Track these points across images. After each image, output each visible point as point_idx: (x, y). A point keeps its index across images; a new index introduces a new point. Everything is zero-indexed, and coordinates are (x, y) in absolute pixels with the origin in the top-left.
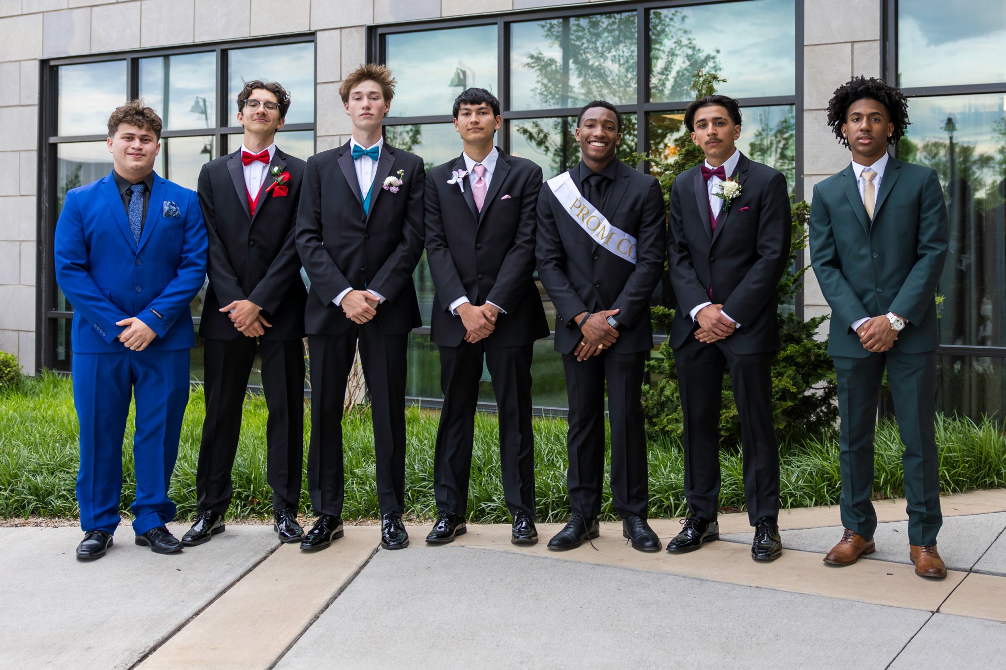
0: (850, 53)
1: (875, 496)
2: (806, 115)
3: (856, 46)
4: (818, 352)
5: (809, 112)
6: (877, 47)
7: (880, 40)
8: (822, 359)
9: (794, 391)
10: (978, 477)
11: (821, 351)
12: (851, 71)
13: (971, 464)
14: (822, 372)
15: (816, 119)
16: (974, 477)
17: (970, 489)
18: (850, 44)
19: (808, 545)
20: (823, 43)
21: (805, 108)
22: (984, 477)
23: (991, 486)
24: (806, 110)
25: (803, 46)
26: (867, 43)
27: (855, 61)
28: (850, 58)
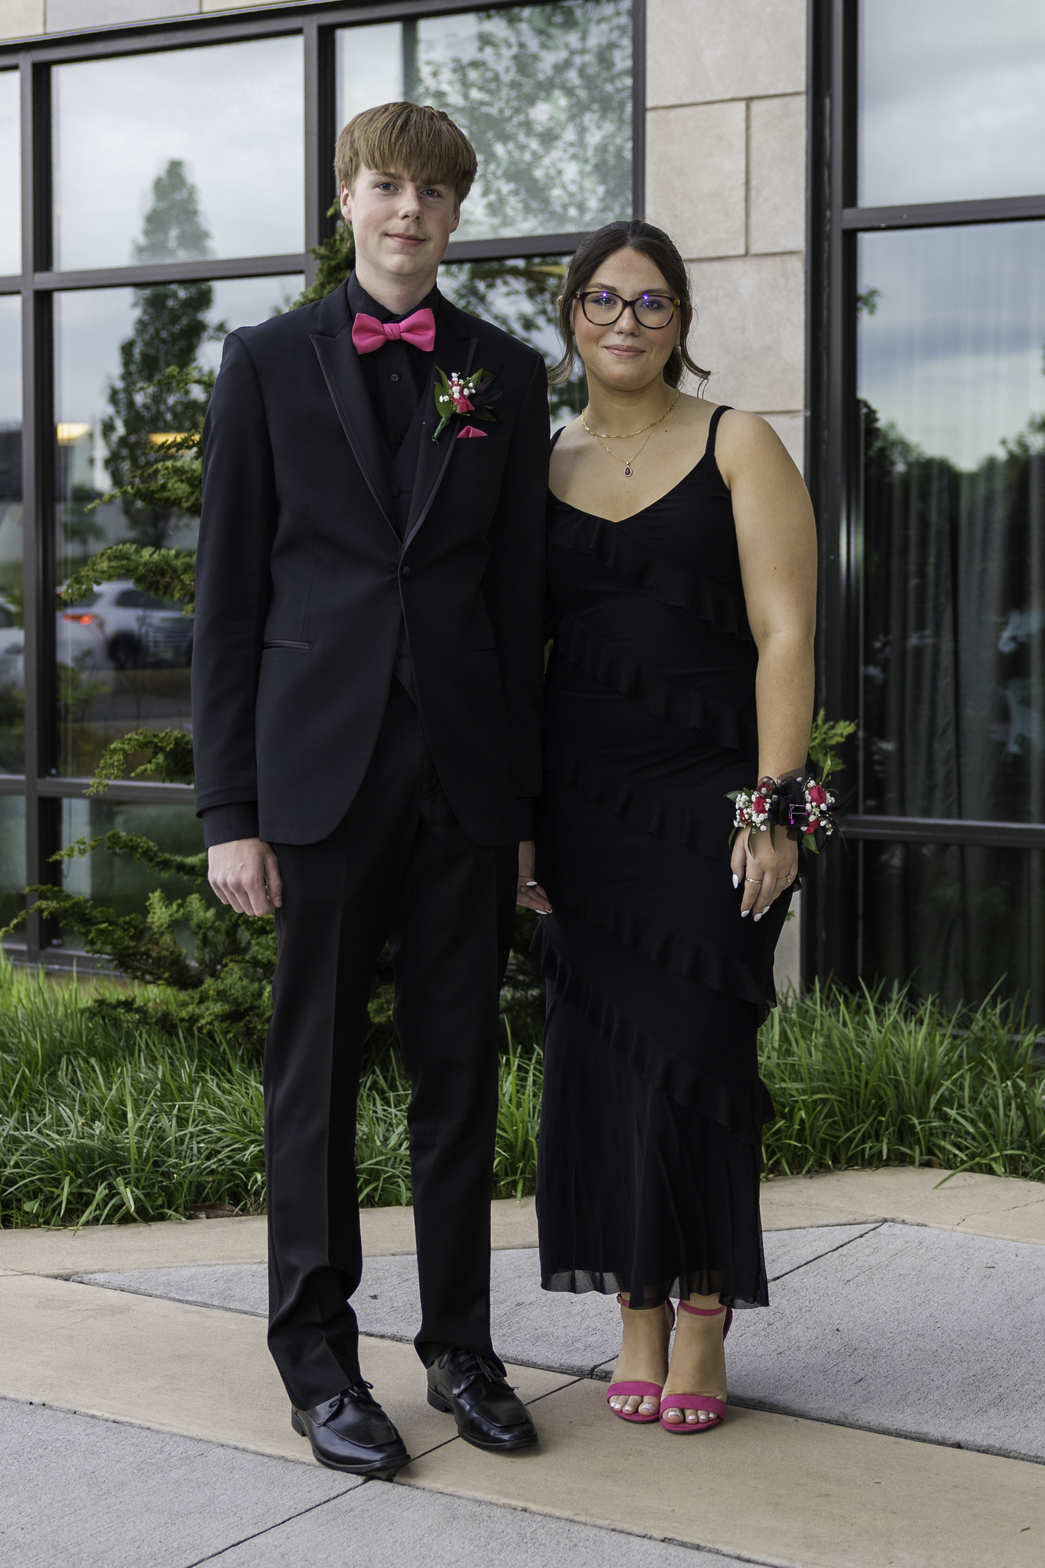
0: (743, 126)
3: (757, 107)
6: (799, 110)
7: (807, 93)
10: (850, 1140)
12: (743, 168)
13: (832, 1108)
16: (839, 1138)
17: (820, 1169)
18: (742, 105)
20: (686, 101)
22: (863, 1141)
23: (874, 1162)
25: (644, 110)
26: (777, 102)
27: (753, 144)
28: (744, 138)
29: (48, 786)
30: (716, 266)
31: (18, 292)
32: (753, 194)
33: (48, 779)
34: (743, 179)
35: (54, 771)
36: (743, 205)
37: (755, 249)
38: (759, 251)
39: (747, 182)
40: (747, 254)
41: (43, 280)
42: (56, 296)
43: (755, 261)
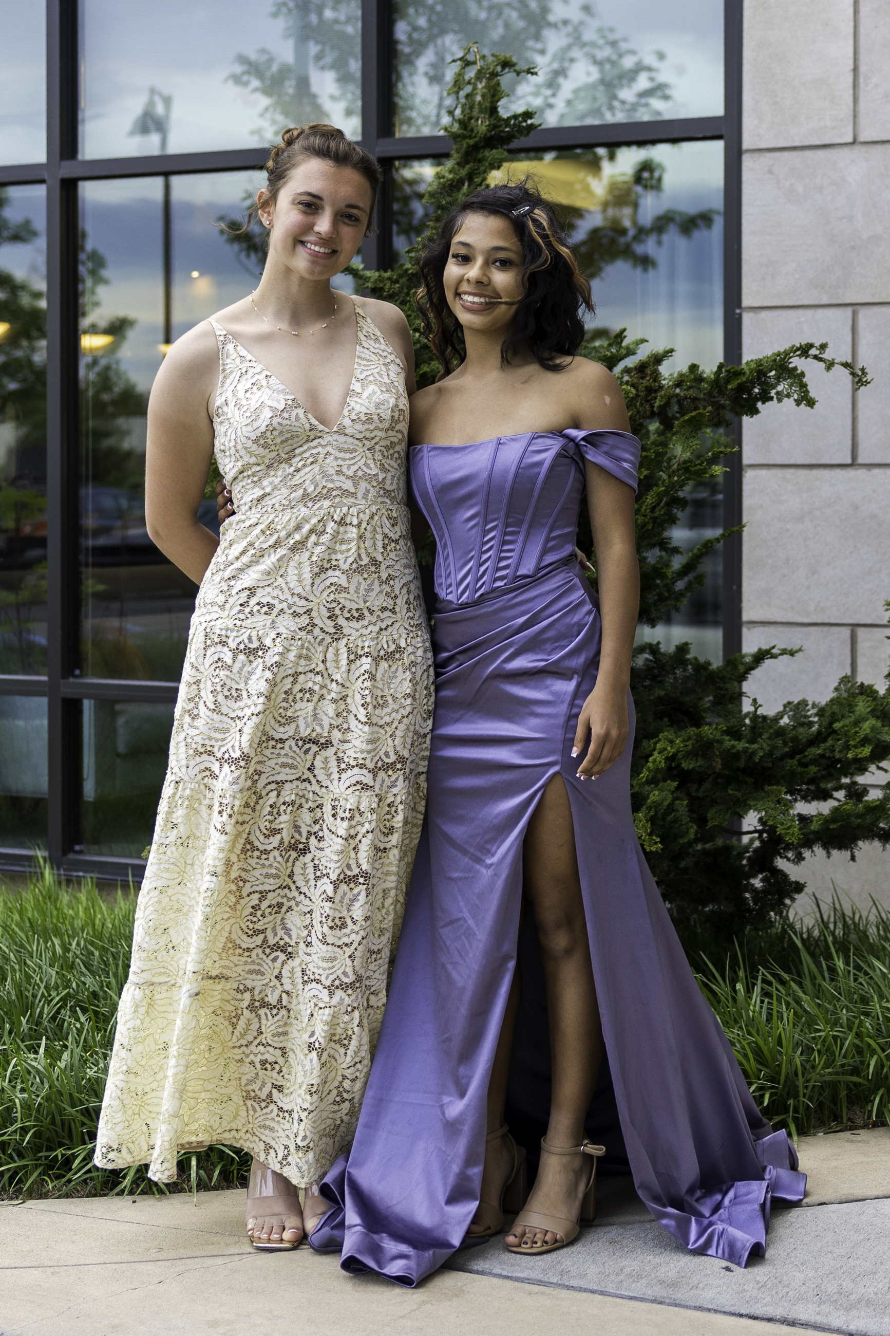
0: (851, 11)
1: (849, 1119)
2: (748, 163)
4: (733, 747)
5: (756, 155)
8: (742, 764)
9: (653, 849)
11: (741, 745)
12: (851, 54)
14: (739, 794)
15: (770, 172)
19: (630, 1275)
21: (745, 146)
24: (748, 151)
27: (862, 30)
28: (852, 24)
29: (70, 686)
30: (821, 153)
31: (42, 181)
32: (861, 80)
33: (71, 680)
34: (852, 67)
35: (77, 672)
36: (851, 92)
37: (864, 136)
38: (869, 139)
39: (855, 70)
40: (854, 143)
41: (67, 170)
42: (82, 184)
43: (864, 149)
